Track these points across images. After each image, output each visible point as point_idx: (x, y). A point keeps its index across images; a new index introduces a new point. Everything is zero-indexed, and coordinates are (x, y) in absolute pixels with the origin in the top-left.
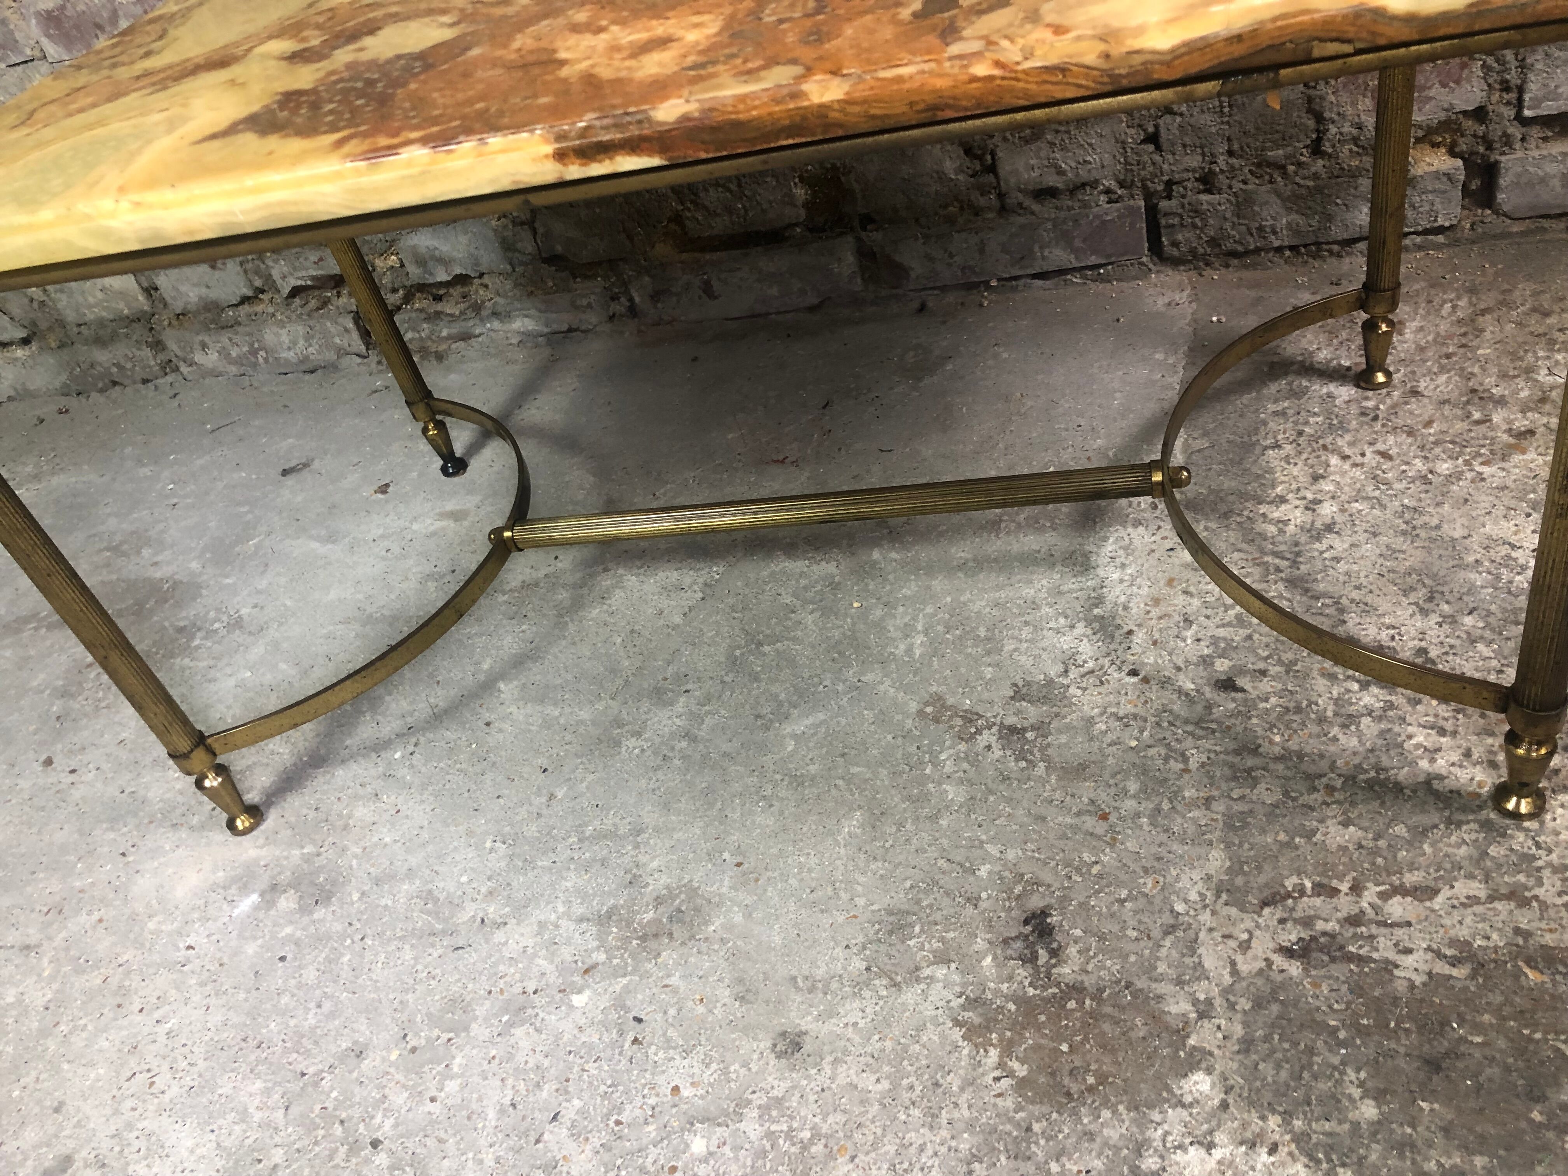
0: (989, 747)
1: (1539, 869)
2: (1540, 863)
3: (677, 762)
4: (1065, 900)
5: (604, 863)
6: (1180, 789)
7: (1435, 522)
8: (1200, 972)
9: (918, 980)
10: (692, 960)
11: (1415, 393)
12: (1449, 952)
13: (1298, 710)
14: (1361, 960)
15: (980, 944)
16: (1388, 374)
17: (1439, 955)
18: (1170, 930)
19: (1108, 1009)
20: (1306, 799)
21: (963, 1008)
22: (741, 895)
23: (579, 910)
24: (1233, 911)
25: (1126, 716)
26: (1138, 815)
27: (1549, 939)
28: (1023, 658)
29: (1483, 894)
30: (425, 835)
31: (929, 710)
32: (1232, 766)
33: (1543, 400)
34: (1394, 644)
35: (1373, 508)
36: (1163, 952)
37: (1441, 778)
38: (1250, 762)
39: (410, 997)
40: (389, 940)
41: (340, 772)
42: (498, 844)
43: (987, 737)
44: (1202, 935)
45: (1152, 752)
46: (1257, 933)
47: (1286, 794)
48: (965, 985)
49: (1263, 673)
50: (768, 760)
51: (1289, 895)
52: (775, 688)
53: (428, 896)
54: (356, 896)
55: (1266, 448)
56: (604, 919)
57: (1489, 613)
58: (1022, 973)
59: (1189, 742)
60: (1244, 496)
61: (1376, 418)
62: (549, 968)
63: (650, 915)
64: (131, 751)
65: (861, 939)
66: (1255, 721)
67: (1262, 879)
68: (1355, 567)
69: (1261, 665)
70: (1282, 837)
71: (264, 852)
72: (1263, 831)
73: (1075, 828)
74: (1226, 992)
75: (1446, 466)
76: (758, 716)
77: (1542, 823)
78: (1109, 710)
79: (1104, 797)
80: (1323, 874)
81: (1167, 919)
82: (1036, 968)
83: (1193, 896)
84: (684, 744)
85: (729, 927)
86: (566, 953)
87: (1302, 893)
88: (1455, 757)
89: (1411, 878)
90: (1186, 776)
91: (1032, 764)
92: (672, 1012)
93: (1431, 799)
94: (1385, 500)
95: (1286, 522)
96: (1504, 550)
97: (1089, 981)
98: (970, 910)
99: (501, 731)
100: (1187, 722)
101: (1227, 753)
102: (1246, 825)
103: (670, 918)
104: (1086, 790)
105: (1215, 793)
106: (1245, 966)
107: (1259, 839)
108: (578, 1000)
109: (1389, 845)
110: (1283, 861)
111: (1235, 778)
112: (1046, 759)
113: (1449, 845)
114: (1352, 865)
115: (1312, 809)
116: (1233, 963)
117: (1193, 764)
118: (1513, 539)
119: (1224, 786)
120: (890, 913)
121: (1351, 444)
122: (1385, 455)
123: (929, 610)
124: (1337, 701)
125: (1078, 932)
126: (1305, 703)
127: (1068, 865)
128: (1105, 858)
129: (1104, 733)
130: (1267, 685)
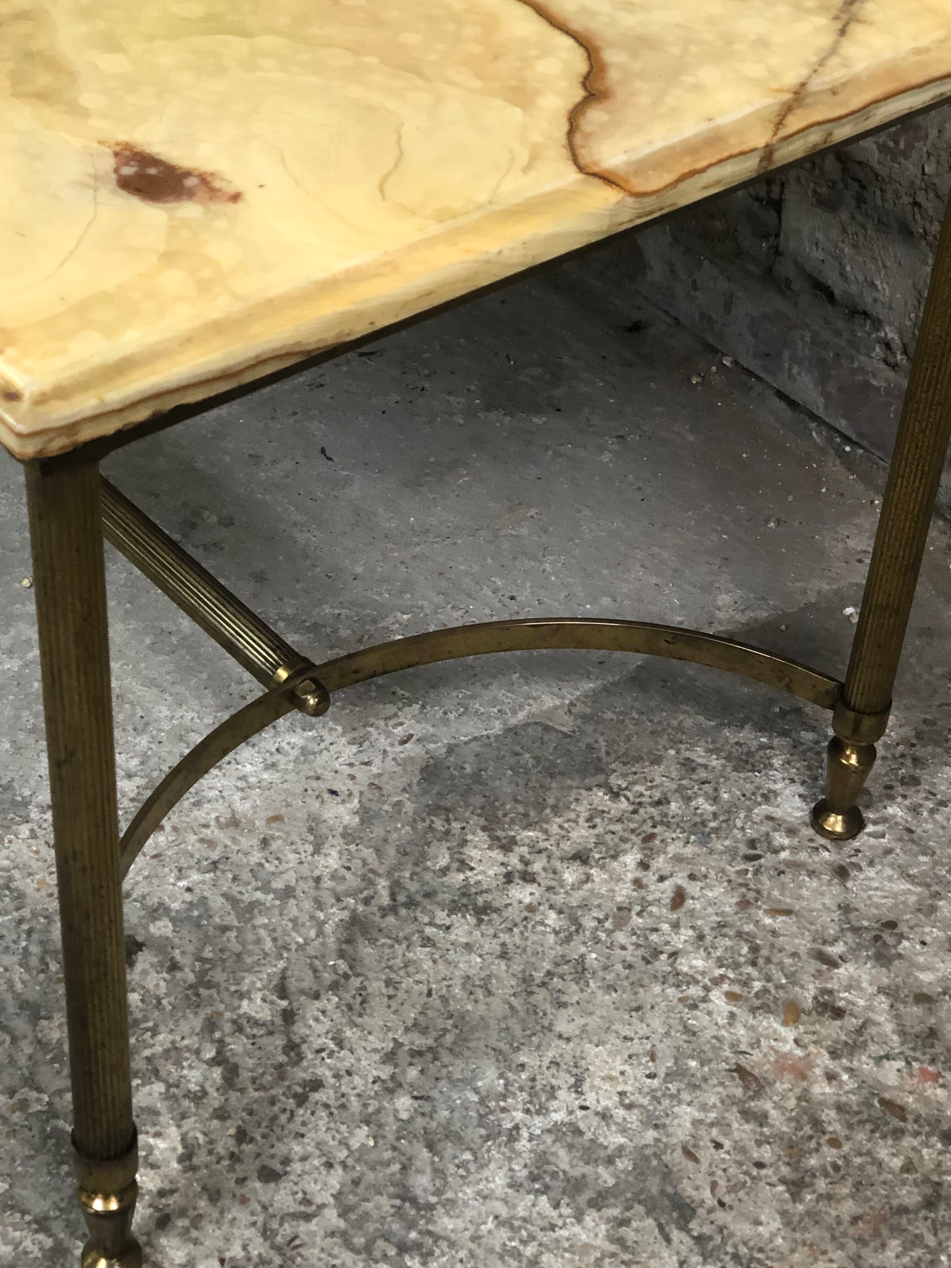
7: (570, 999)
11: (844, 872)
25: (14, 890)
38: (18, 1022)
49: (174, 968)
55: (604, 785)
57: (428, 1115)
59: (11, 959)
60: (490, 809)
61: (753, 858)
68: (426, 965)
69: (184, 960)
75: (697, 962)
94: (582, 937)
95: (464, 868)
96: (563, 1080)
118: (592, 1081)
121: (677, 859)
122: (679, 899)
130: (155, 980)
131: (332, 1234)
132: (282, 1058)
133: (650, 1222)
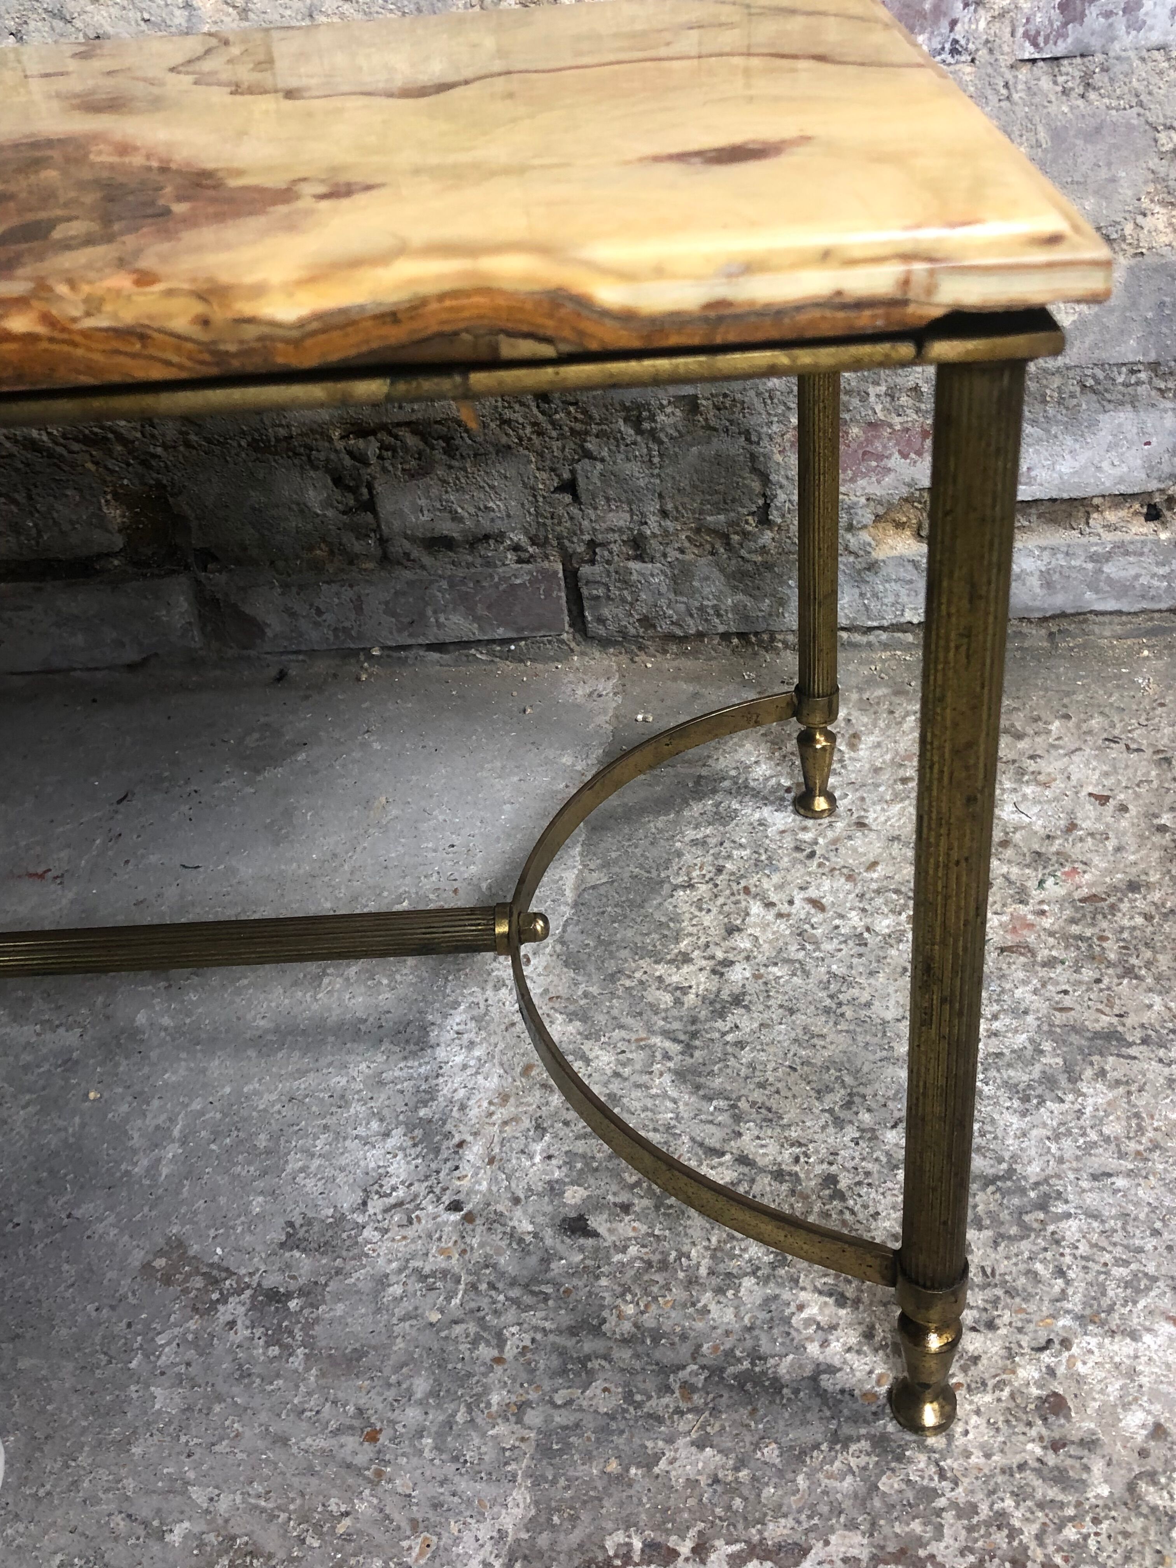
0: (232, 1324)
1: (939, 1512)
2: (941, 1502)
6: (487, 1390)
7: (865, 997)
11: (861, 825)
13: (664, 1266)
16: (831, 799)
20: (654, 1405)
25: (433, 1274)
26: (420, 1433)
28: (310, 1183)
29: (864, 1554)
32: (562, 1352)
33: (1005, 844)
34: (797, 1168)
35: (794, 974)
37: (832, 1370)
38: (589, 1346)
43: (233, 1308)
45: (458, 1329)
47: (628, 1396)
49: (626, 1208)
51: (607, 1564)
55: (675, 888)
59: (511, 1315)
60: (639, 952)
61: (812, 855)
66: (604, 1282)
68: (763, 1056)
69: (624, 1197)
70: (613, 1466)
72: (588, 1458)
73: (327, 1455)
75: (886, 922)
77: (950, 1438)
78: (413, 1264)
79: (377, 1401)
80: (659, 1527)
87: (628, 1558)
88: (853, 1338)
89: (775, 1531)
90: (499, 1369)
91: (288, 1351)
93: (816, 1402)
94: (810, 965)
95: (685, 990)
101: (559, 1331)
102: (567, 1447)
104: (357, 1393)
105: (533, 1396)
107: (581, 1471)
109: (754, 1479)
110: (609, 1506)
111: (563, 1372)
112: (309, 1343)
113: (830, 1476)
114: (701, 1511)
115: (660, 1420)
117: (510, 1351)
119: (547, 1385)
121: (779, 888)
122: (817, 904)
123: (197, 1105)
124: (716, 1253)
126: (674, 1254)
127: (304, 1519)
128: (361, 1507)
129: (398, 1300)
130: (628, 1227)
131: (996, 1244)
132: (785, 1187)
133: (1111, 1059)
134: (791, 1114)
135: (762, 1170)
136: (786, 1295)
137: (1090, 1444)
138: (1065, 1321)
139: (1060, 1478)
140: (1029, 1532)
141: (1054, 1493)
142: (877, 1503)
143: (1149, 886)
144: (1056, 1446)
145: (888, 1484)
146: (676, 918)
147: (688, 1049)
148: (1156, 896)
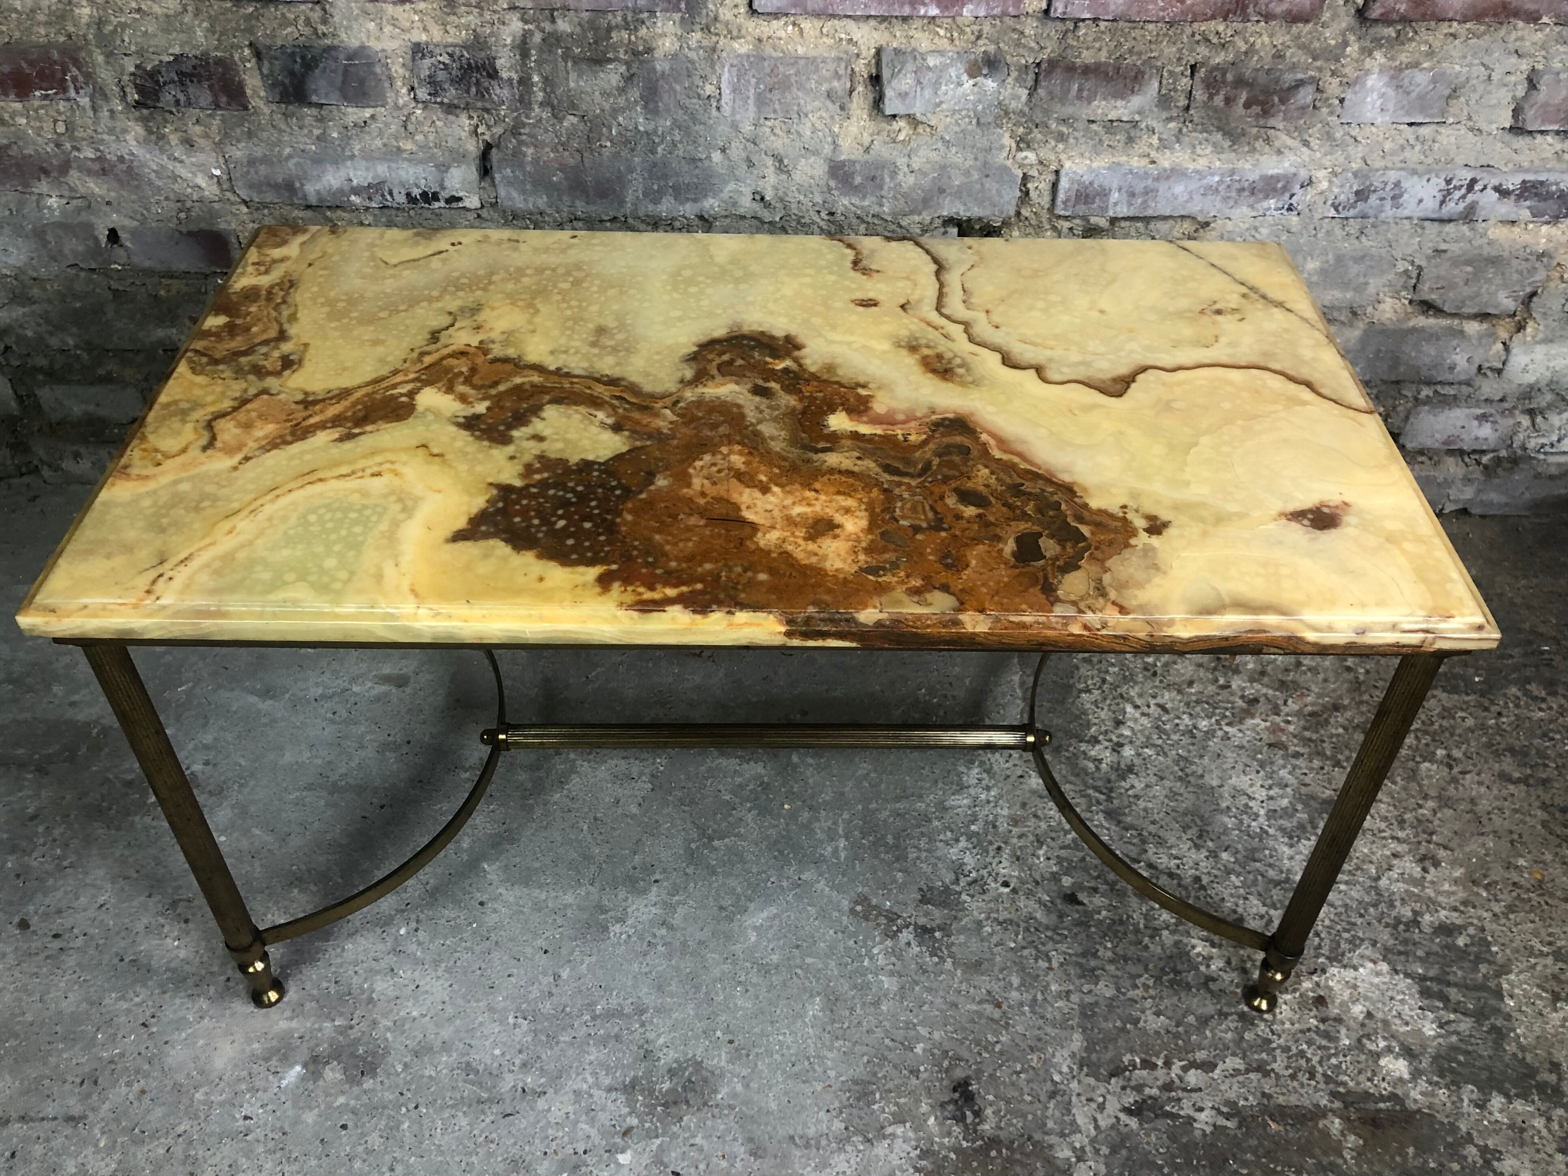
0: (909, 944)
1: (1274, 1049)
2: (1274, 1045)
3: (660, 948)
4: (979, 1072)
5: (617, 1038)
6: (1048, 984)
7: (1200, 772)
8: (1076, 1129)
9: (885, 1137)
10: (709, 1123)
12: (1225, 1110)
13: (1121, 922)
14: (1174, 1116)
15: (924, 1108)
17: (1219, 1111)
18: (1052, 1095)
19: (1018, 1156)
20: (1131, 994)
21: (920, 1157)
22: (737, 1069)
23: (607, 1081)
24: (1091, 1081)
25: (1005, 921)
26: (1021, 1004)
27: (1281, 1100)
29: (1242, 1067)
30: (450, 1010)
31: (859, 908)
32: (1081, 966)
33: (1263, 673)
34: (1179, 872)
35: (1158, 754)
36: (1050, 1112)
37: (1214, 980)
38: (1093, 963)
39: (474, 1159)
40: (442, 1108)
41: (349, 946)
42: (520, 1020)
43: (906, 935)
44: (1074, 1099)
45: (1026, 952)
46: (1108, 1097)
47: (1118, 989)
48: (918, 1140)
49: (1095, 890)
50: (738, 948)
51: (1126, 1069)
52: (732, 882)
53: (469, 1068)
54: (399, 1068)
55: (1080, 691)
56: (630, 1088)
57: (1237, 852)
58: (957, 1129)
59: (1050, 945)
60: (1070, 734)
61: (1155, 674)
62: (593, 1132)
63: (666, 1086)
64: (117, 916)
65: (837, 1104)
66: (1093, 929)
67: (1108, 1056)
68: (1150, 805)
69: (1092, 884)
70: (1118, 1024)
71: (294, 1024)
72: (1106, 1019)
73: (980, 1014)
74: (1093, 1141)
75: (1204, 723)
76: (721, 908)
77: (1274, 1015)
78: (993, 915)
79: (996, 987)
80: (1146, 1053)
81: (1049, 1086)
82: (966, 1126)
83: (1065, 1069)
84: (664, 931)
85: (734, 1095)
86: (603, 1118)
87: (1135, 1067)
88: (1221, 964)
89: (1201, 1056)
90: (1051, 973)
91: (942, 959)
92: (702, 1167)
93: (1208, 996)
94: (1166, 748)
95: (1100, 761)
96: (1244, 800)
97: (1003, 1135)
98: (914, 1081)
99: (495, 911)
100: (1047, 928)
101: (1077, 955)
102: (1095, 1013)
103: (684, 1088)
104: (985, 983)
105: (1071, 987)
106: (1102, 1123)
107: (1103, 1025)
108: (624, 1159)
109: (1186, 1031)
110: (1120, 1042)
111: (1083, 976)
112: (952, 955)
113: (1221, 1031)
114: (1164, 1046)
115: (1136, 1002)
116: (1095, 1120)
117: (1055, 964)
118: (1249, 791)
119: (1077, 982)
120: (855, 1082)
121: (1140, 695)
122: (1162, 707)
123: (846, 816)
124: (1146, 916)
125: (991, 1097)
126: (1125, 917)
127: (978, 1044)
128: (1003, 1039)
129: (991, 935)
130: (1098, 901)
134: (1172, 840)
135: (1161, 872)
136: (1185, 940)
137: (1339, 1020)
138: (1322, 960)
139: (1326, 1035)
140: (1315, 1060)
141: (1324, 1043)
142: (1244, 1045)
143: (1345, 708)
144: (1323, 1020)
145: (1248, 1036)
146: (1085, 713)
147: (1109, 799)
148: (1348, 714)
